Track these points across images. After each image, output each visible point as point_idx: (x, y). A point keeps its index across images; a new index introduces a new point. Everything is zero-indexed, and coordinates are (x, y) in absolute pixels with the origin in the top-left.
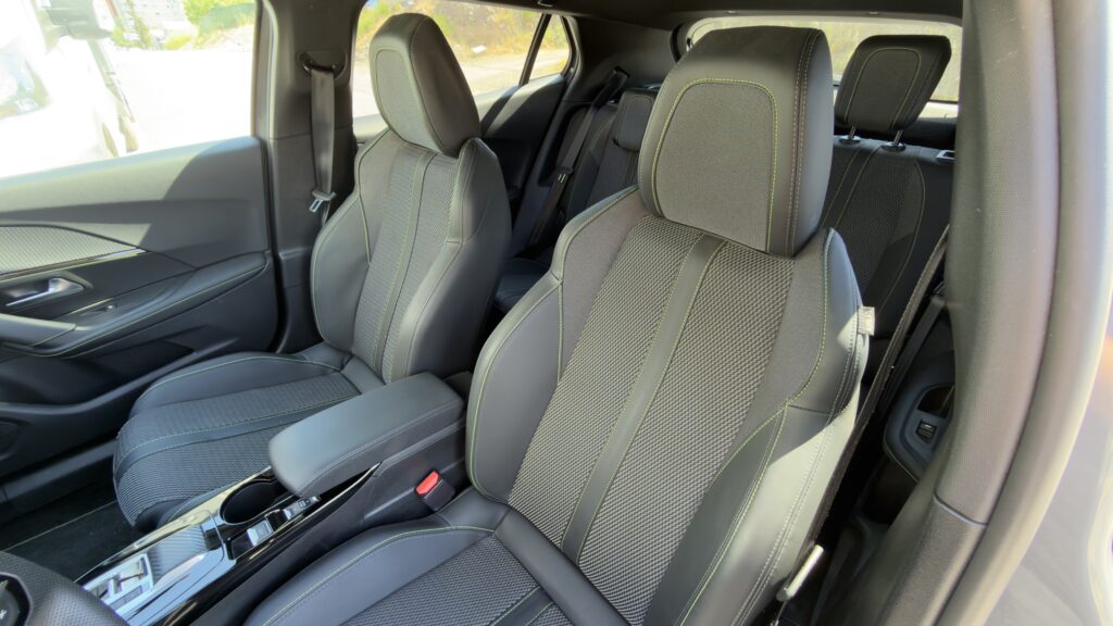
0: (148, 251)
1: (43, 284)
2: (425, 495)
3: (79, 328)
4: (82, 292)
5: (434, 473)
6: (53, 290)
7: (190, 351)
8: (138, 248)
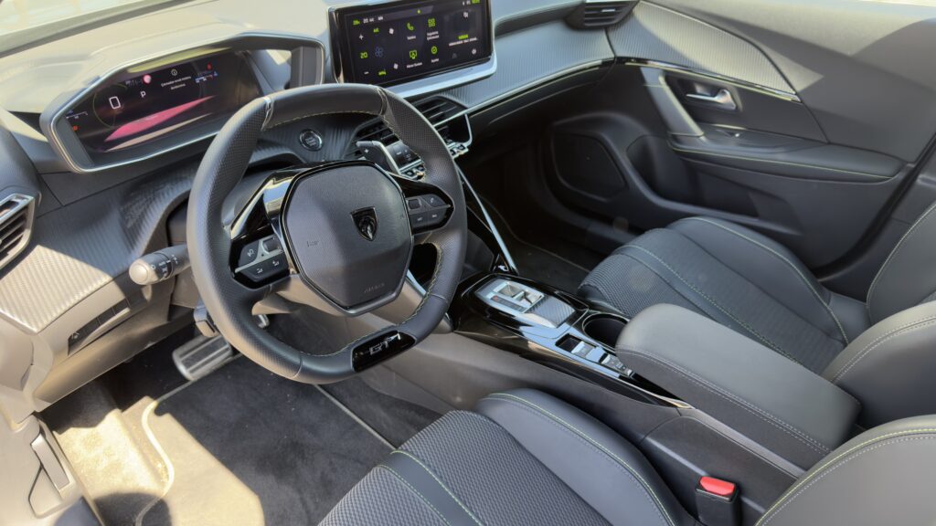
0: (802, 102)
1: (716, 90)
2: (702, 488)
3: (703, 138)
4: (732, 111)
5: (732, 486)
6: (718, 99)
7: (754, 214)
8: (796, 94)
